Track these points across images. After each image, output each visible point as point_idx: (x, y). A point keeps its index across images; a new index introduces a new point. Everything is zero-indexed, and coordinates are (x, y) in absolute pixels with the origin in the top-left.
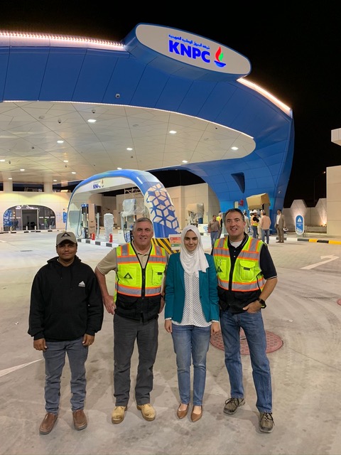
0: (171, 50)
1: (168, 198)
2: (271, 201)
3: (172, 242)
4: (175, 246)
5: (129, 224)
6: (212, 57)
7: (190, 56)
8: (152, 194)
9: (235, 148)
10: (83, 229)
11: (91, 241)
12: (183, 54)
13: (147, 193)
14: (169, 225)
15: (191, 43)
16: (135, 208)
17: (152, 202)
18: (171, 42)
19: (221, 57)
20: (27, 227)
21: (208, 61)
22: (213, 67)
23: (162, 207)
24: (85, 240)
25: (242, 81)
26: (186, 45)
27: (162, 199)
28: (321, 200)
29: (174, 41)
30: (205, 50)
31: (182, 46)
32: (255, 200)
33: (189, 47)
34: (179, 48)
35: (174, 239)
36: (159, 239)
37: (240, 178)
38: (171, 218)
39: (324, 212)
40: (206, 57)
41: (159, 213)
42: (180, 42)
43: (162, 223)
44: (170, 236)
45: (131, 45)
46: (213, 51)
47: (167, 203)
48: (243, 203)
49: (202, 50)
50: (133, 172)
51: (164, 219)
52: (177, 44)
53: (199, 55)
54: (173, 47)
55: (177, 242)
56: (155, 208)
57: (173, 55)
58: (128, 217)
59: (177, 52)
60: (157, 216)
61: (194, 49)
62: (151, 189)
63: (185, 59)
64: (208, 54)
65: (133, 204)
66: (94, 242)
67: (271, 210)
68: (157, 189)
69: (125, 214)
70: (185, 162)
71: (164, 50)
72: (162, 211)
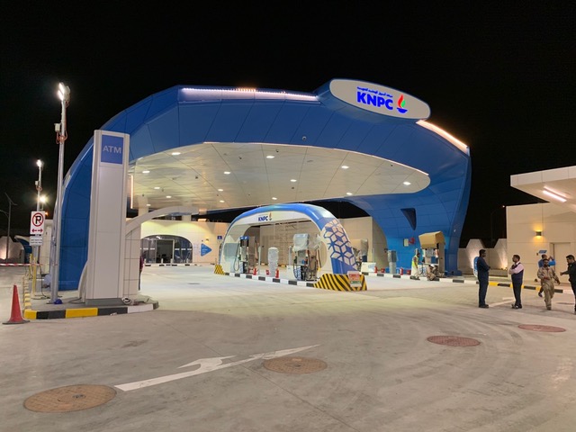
0: (359, 101)
1: (344, 235)
2: (446, 240)
3: (351, 279)
4: (354, 282)
5: (299, 259)
6: (394, 105)
7: (375, 104)
8: (329, 229)
9: (407, 183)
10: (241, 263)
11: (253, 276)
12: (369, 103)
13: (324, 229)
14: (346, 261)
15: (376, 93)
16: (308, 242)
17: (330, 237)
18: (359, 93)
19: (402, 104)
20: (162, 260)
21: (391, 108)
22: (395, 113)
23: (340, 243)
24: (245, 275)
25: (422, 123)
26: (372, 95)
27: (340, 235)
28: (501, 241)
29: (362, 92)
30: (389, 98)
31: (369, 95)
32: (428, 238)
33: (375, 97)
34: (366, 98)
35: (353, 275)
36: (337, 275)
37: (411, 214)
38: (348, 254)
39: (504, 254)
40: (390, 104)
41: (337, 249)
42: (367, 93)
43: (341, 259)
44: (349, 273)
45: (322, 96)
46: (395, 100)
47: (344, 239)
48: (414, 242)
49: (386, 98)
50: (308, 207)
51: (342, 255)
52: (364, 94)
53: (383, 103)
54: (360, 97)
55: (356, 279)
56: (333, 244)
57: (361, 105)
58: (299, 252)
59: (364, 102)
60: (335, 251)
61: (379, 98)
62: (328, 225)
63: (371, 107)
64: (391, 101)
65: (306, 239)
66: (257, 277)
67: (446, 250)
68: (334, 225)
69: (296, 248)
70: (349, 194)
71: (353, 100)
72: (340, 247)
